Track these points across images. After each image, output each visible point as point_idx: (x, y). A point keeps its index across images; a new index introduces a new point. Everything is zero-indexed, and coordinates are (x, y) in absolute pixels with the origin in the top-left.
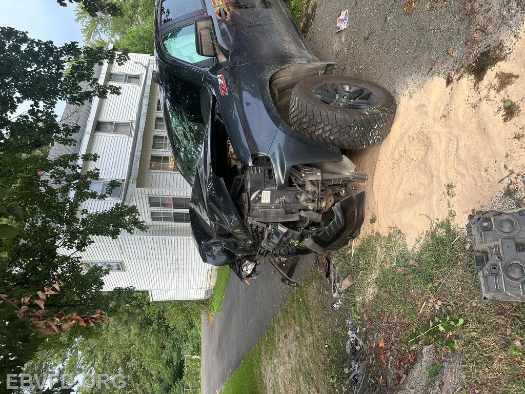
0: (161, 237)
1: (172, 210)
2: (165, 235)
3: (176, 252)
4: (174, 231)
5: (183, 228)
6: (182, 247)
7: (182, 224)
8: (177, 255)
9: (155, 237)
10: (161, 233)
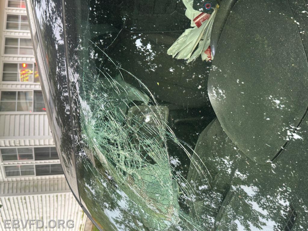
0: (19, 197)
1: (33, 162)
2: (25, 193)
3: (41, 210)
4: (37, 187)
5: (48, 182)
6: (48, 205)
7: (47, 177)
8: (41, 214)
9: (11, 198)
10: (19, 192)
